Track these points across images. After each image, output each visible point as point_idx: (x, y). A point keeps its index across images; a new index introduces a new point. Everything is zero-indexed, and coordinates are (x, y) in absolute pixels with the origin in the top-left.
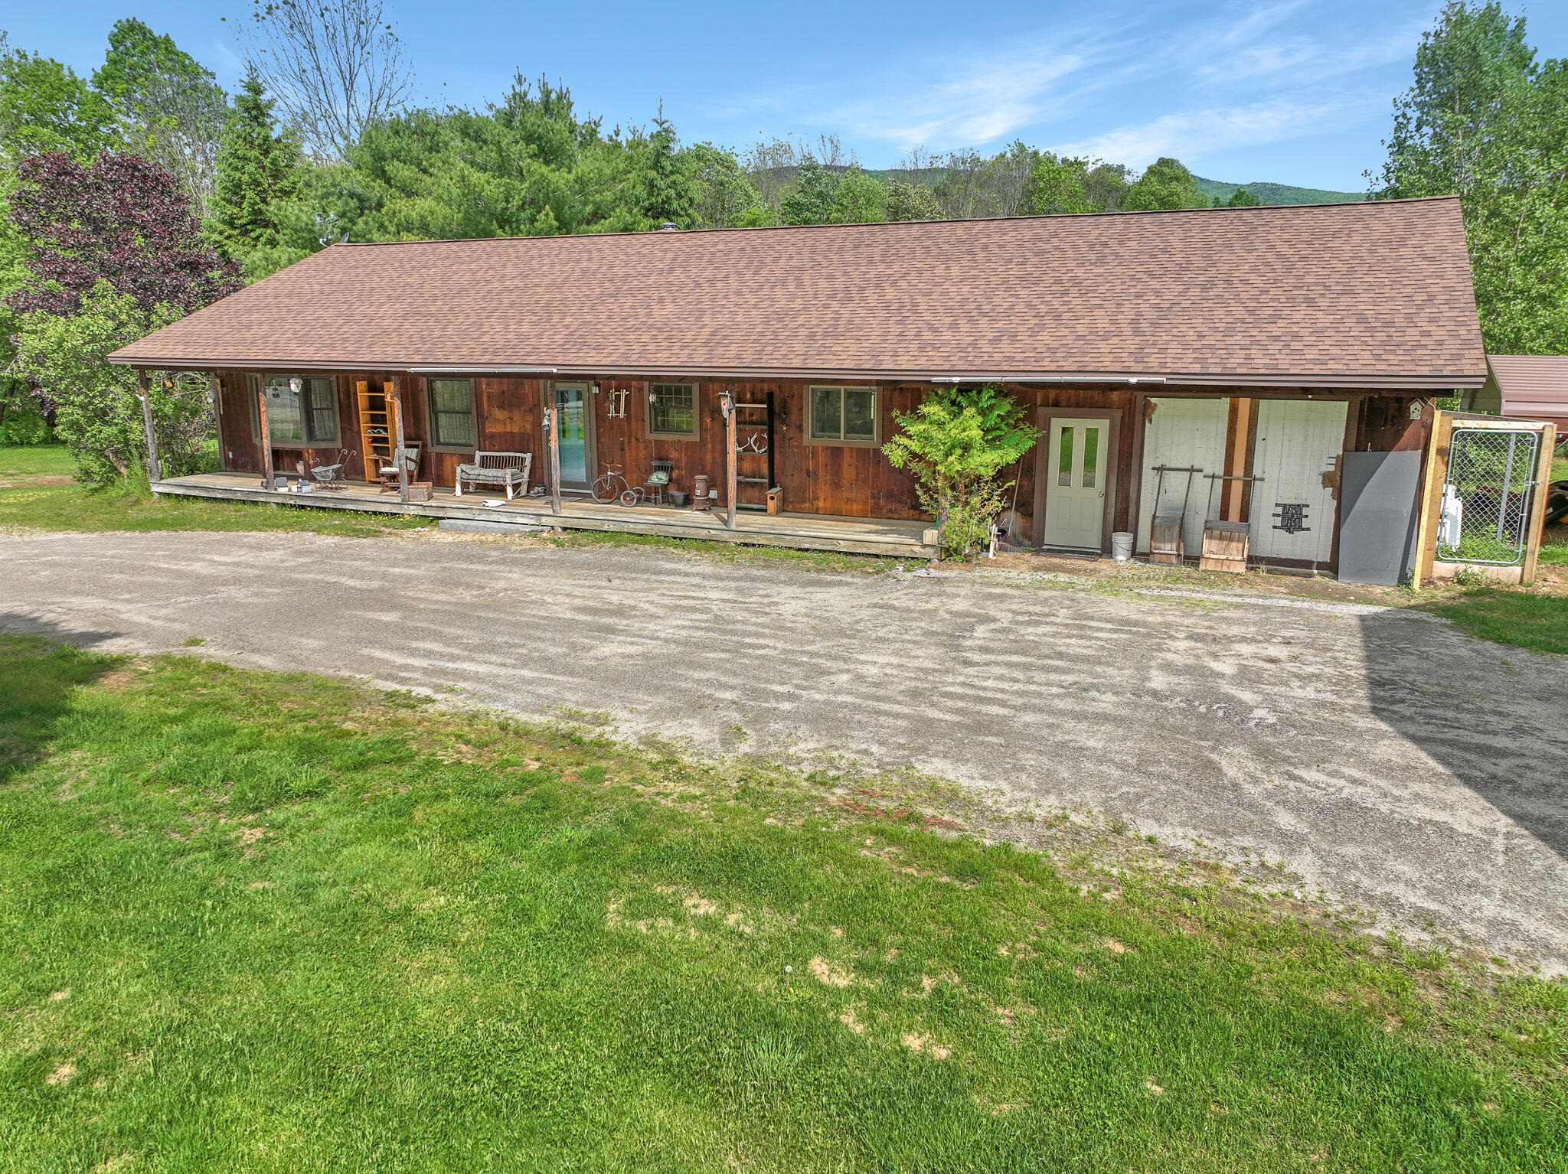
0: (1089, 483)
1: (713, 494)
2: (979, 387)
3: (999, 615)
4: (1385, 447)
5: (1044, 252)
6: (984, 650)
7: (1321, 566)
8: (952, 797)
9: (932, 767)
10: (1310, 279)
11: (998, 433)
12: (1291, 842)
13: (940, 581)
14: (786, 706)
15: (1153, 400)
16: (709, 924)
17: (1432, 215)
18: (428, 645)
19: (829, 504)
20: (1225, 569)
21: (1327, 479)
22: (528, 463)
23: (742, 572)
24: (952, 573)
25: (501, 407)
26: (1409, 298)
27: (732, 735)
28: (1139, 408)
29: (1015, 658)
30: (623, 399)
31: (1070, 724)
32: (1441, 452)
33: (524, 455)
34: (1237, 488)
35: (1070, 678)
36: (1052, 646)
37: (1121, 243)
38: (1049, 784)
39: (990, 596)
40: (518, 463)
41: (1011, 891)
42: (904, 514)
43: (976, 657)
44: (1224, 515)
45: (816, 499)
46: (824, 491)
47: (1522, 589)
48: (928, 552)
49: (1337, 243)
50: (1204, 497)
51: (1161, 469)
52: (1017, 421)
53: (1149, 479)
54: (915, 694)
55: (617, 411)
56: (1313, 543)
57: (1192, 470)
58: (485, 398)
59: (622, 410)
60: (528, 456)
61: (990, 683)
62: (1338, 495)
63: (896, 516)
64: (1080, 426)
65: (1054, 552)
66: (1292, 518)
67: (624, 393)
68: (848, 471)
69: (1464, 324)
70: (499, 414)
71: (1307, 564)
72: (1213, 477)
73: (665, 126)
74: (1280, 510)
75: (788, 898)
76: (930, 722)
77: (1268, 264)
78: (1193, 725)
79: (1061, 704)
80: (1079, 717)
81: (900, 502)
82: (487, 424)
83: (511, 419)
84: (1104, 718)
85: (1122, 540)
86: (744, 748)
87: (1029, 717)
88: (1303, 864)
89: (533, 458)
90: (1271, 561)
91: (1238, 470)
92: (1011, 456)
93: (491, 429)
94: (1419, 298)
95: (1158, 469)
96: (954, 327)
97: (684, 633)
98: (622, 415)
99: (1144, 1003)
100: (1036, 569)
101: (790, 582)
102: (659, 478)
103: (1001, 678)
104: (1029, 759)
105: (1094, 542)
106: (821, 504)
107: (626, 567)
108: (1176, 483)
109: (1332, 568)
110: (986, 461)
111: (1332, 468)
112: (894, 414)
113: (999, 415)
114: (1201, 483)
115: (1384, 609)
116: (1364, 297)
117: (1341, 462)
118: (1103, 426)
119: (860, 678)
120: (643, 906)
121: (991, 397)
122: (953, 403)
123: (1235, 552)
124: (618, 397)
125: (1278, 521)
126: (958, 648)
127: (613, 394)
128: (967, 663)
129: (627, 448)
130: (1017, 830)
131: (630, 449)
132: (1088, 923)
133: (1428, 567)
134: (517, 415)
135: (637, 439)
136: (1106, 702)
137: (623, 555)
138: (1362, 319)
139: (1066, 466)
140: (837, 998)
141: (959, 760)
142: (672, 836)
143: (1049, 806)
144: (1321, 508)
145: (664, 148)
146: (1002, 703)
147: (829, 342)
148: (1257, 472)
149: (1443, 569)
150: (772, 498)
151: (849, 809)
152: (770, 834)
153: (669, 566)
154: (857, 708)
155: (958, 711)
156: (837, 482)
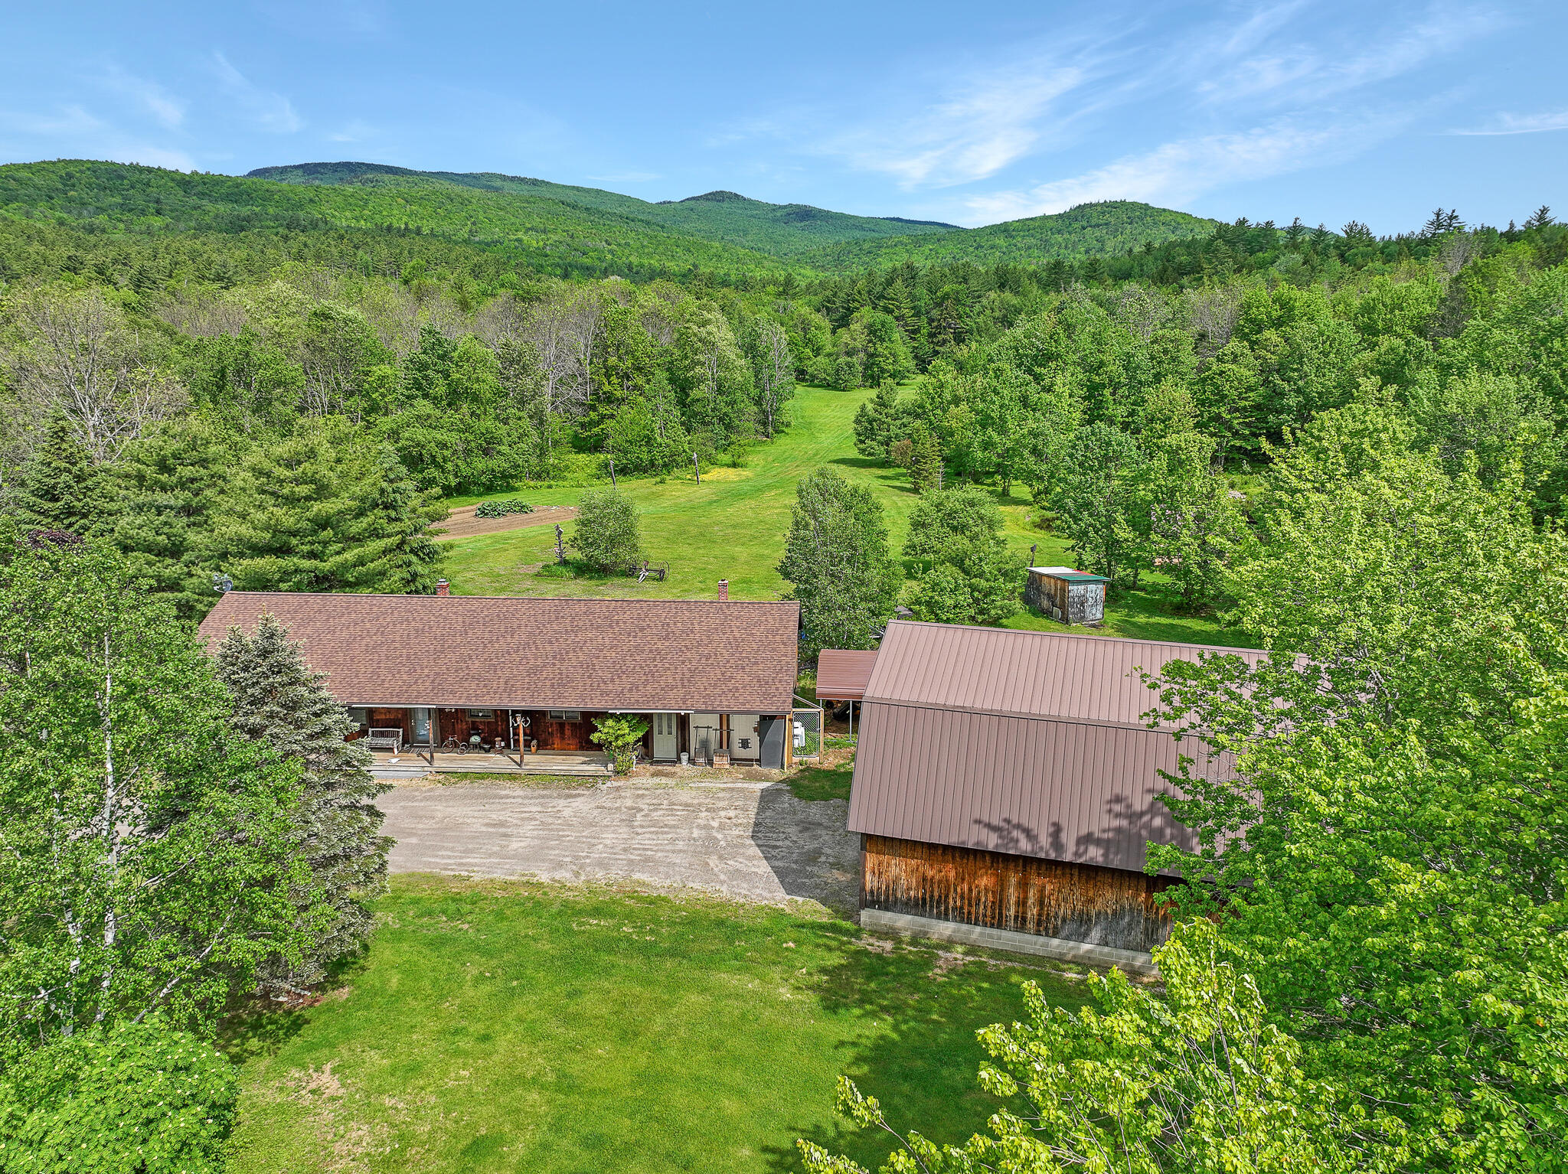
0: (670, 739)
1: (503, 744)
2: (628, 715)
3: (643, 807)
6: (642, 827)
7: (756, 760)
8: (644, 884)
9: (636, 876)
11: (634, 729)
12: (722, 883)
13: (618, 789)
14: (588, 861)
16: (597, 925)
18: (444, 853)
19: (559, 746)
20: (722, 766)
21: (755, 729)
22: (402, 734)
23: (536, 793)
24: (621, 783)
27: (577, 875)
29: (653, 829)
31: (671, 855)
32: (789, 719)
33: (397, 730)
34: (725, 734)
35: (670, 836)
36: (663, 821)
38: (667, 876)
39: (638, 796)
40: (395, 735)
41: (662, 905)
43: (640, 830)
44: (721, 747)
45: (553, 744)
46: (557, 741)
47: (819, 766)
48: (610, 773)
50: (714, 737)
51: (697, 727)
53: (692, 729)
54: (625, 850)
56: (753, 753)
57: (708, 728)
60: (400, 730)
61: (646, 842)
62: (760, 735)
63: (591, 750)
65: (657, 762)
66: (745, 744)
68: (568, 732)
69: (789, 684)
70: (382, 710)
71: (752, 760)
72: (716, 730)
74: (740, 741)
75: (612, 916)
76: (632, 861)
78: (703, 850)
79: (668, 848)
80: (673, 852)
82: (375, 715)
83: (390, 712)
84: (680, 851)
85: (684, 757)
86: (583, 878)
87: (660, 854)
88: (724, 888)
89: (403, 731)
90: (739, 761)
91: (725, 727)
92: (640, 734)
95: (695, 728)
96: (613, 680)
97: (535, 833)
99: (689, 923)
100: (653, 775)
101: (559, 796)
102: (475, 739)
103: (649, 839)
104: (661, 869)
105: (673, 756)
106: (556, 746)
107: (485, 796)
108: (702, 732)
109: (759, 762)
110: (631, 738)
111: (756, 726)
113: (634, 723)
114: (712, 733)
115: (769, 784)
117: (759, 723)
119: (606, 846)
120: (580, 924)
121: (633, 718)
122: (617, 718)
123: (726, 759)
125: (740, 745)
126: (632, 827)
128: (637, 834)
129: (456, 725)
130: (661, 890)
131: (458, 725)
132: (679, 910)
133: (790, 760)
135: (461, 721)
136: (680, 845)
137: (479, 788)
139: (660, 733)
140: (631, 934)
141: (643, 873)
142: (578, 907)
143: (668, 882)
144: (754, 740)
146: (651, 850)
147: (562, 690)
148: (731, 728)
149: (796, 759)
150: (535, 748)
151: (619, 892)
152: (601, 901)
153: (504, 793)
154: (610, 859)
155: (640, 855)
156: (563, 738)
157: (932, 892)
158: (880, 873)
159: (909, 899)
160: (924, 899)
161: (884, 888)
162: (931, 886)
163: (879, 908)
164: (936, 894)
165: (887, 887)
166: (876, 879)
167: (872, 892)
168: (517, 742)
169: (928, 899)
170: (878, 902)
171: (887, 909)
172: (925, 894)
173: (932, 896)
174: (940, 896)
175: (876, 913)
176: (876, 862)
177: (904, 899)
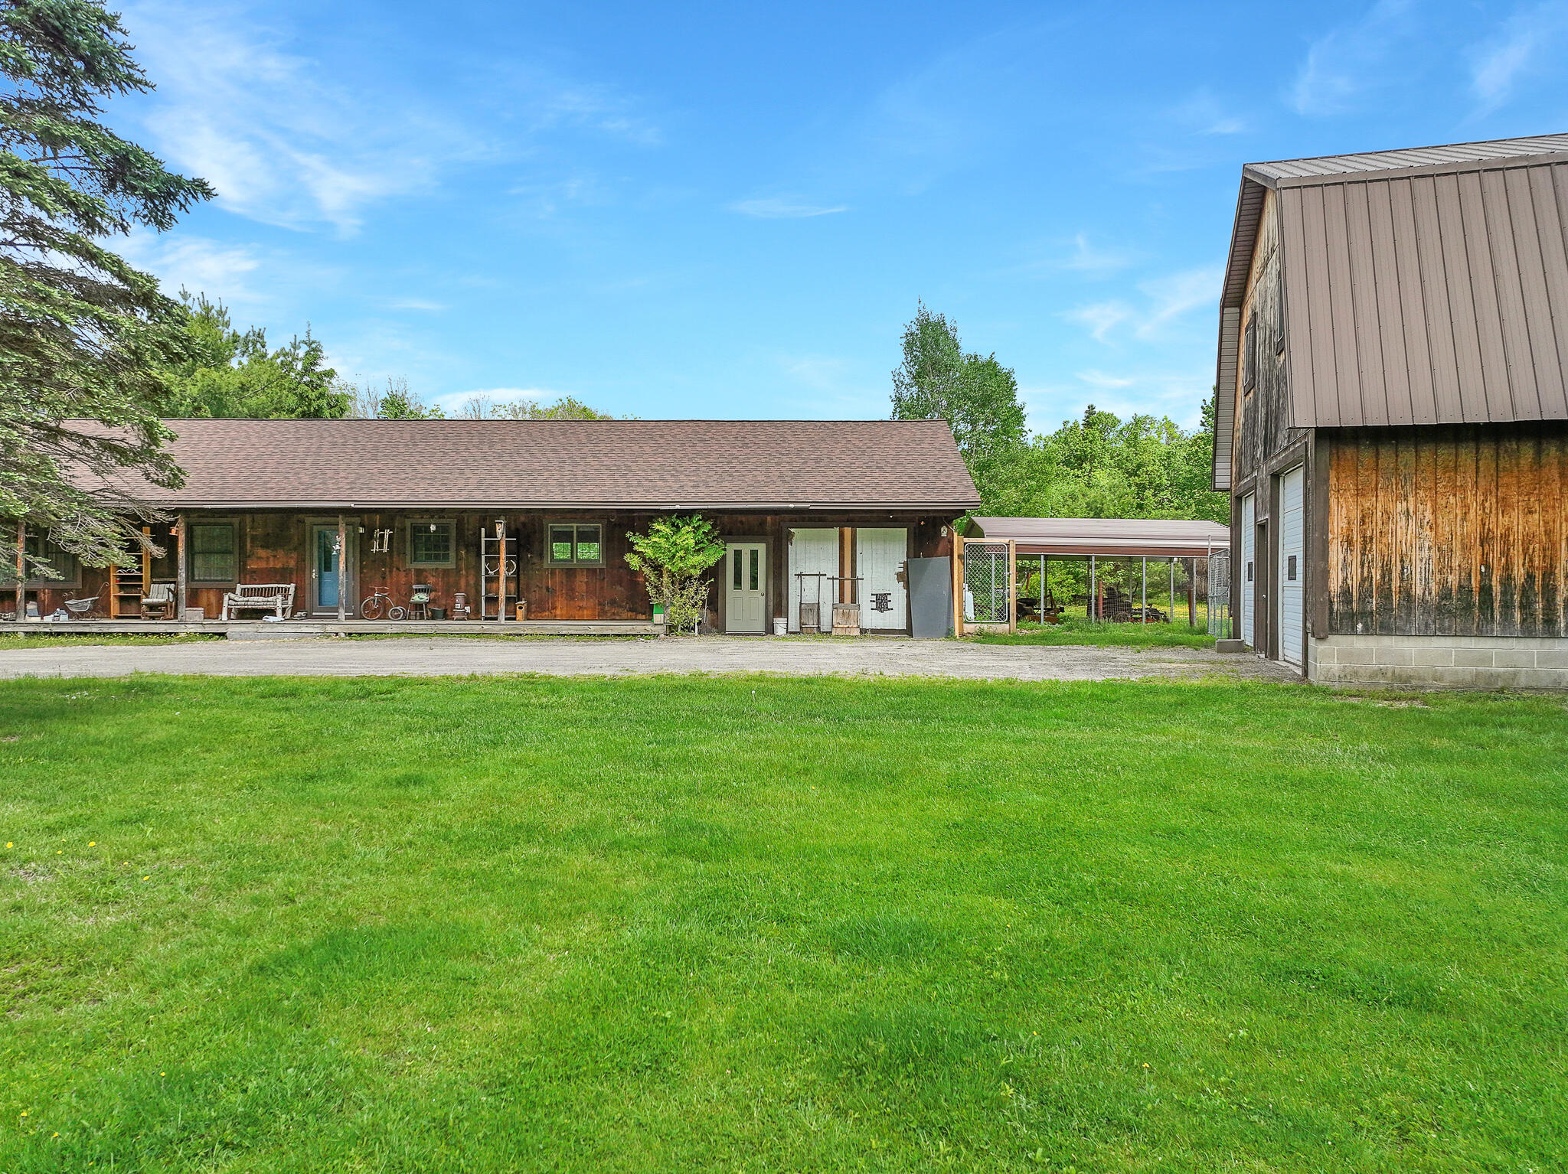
0: (754, 585)
1: (468, 609)
2: (691, 513)
4: (929, 555)
5: (705, 440)
7: (902, 632)
10: (876, 457)
11: (702, 545)
13: (674, 641)
15: (792, 530)
17: (934, 428)
19: (564, 612)
20: (848, 633)
21: (900, 577)
22: (292, 592)
24: (678, 639)
25: (265, 546)
26: (933, 467)
28: (784, 536)
30: (386, 538)
32: (960, 557)
33: (288, 586)
34: (848, 584)
37: (754, 437)
40: (285, 592)
42: (624, 616)
45: (555, 608)
46: (560, 603)
47: (1011, 635)
48: (658, 629)
49: (886, 440)
50: (829, 591)
51: (800, 575)
52: (713, 538)
53: (793, 582)
55: (381, 546)
56: (896, 618)
57: (820, 575)
58: (249, 540)
59: (386, 545)
60: (292, 587)
62: (907, 587)
63: (618, 618)
64: (746, 548)
65: (732, 635)
66: (882, 602)
67: (387, 532)
68: (580, 586)
69: (964, 479)
70: (262, 553)
71: (894, 632)
72: (833, 579)
73: (313, 346)
74: (874, 598)
77: (849, 450)
81: (621, 607)
82: (249, 562)
83: (275, 556)
85: (779, 623)
89: (296, 588)
90: (874, 631)
91: (848, 574)
93: (252, 565)
94: (938, 467)
95: (798, 575)
98: (385, 550)
102: (420, 598)
105: (762, 626)
106: (558, 612)
108: (810, 583)
109: (909, 632)
110: (696, 563)
111: (902, 570)
112: (627, 535)
113: (704, 533)
114: (826, 583)
116: (909, 467)
117: (906, 565)
118: (761, 548)
121: (699, 520)
122: (673, 525)
123: (852, 622)
124: (382, 536)
125: (874, 605)
127: (377, 533)
129: (388, 577)
131: (391, 577)
133: (961, 628)
134: (281, 553)
135: (398, 569)
137: (422, 641)
138: (911, 477)
139: (738, 582)
144: (898, 595)
145: (311, 364)
148: (859, 575)
149: (969, 628)
150: (521, 608)
156: (571, 595)
157: (1508, 567)
158: (1366, 541)
159: (1445, 594)
160: (1486, 590)
161: (1377, 576)
162: (1506, 553)
163: (1367, 632)
164: (1519, 573)
165: (1386, 571)
166: (1355, 558)
167: (1346, 593)
168: (492, 601)
169: (1497, 588)
170: (1365, 615)
171: (1386, 630)
172: (1486, 576)
173: (1507, 580)
174: (1530, 577)
175: (1360, 644)
176: (1356, 515)
177: (1433, 597)
